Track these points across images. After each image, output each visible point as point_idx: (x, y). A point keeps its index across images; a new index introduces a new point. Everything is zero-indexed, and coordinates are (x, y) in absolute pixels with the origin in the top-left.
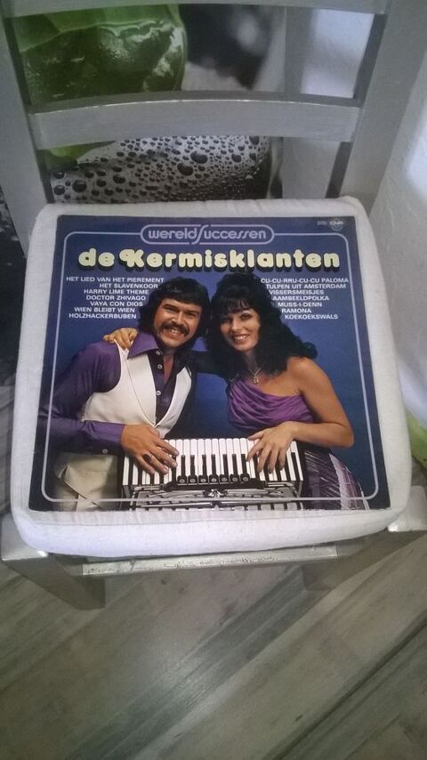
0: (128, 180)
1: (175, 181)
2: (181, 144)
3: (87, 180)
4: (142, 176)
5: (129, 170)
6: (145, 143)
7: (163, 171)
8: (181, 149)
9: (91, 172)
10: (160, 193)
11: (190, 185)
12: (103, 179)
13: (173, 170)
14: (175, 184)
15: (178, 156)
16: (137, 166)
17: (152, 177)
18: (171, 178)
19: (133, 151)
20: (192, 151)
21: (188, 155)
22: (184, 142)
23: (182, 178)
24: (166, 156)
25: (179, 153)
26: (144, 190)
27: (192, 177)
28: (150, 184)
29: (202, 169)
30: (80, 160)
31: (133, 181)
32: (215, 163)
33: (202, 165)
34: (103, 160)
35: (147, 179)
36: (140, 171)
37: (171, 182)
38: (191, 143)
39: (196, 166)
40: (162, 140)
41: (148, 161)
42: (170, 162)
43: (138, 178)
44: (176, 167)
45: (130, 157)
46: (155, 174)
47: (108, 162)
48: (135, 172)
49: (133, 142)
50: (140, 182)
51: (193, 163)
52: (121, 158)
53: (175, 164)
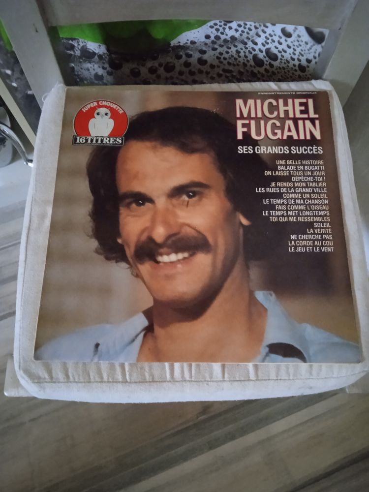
0: (209, 63)
2: (259, 36)
5: (211, 53)
6: (230, 28)
7: (239, 57)
8: (260, 41)
9: (181, 53)
10: (233, 77)
15: (255, 47)
16: (220, 50)
17: (230, 61)
19: (219, 34)
20: (267, 46)
21: (264, 49)
22: (263, 35)
23: (255, 67)
24: (246, 44)
25: (256, 44)
26: (221, 72)
28: (227, 67)
30: (173, 42)
31: (214, 64)
33: (273, 62)
34: (193, 43)
35: (225, 62)
37: (244, 69)
38: (268, 39)
39: (267, 61)
40: (245, 28)
41: (229, 46)
42: (247, 50)
43: (218, 60)
44: (252, 55)
45: (215, 40)
46: (233, 58)
47: (196, 45)
48: (217, 54)
49: (220, 26)
50: (219, 64)
51: (265, 57)
52: (208, 41)
53: (251, 53)
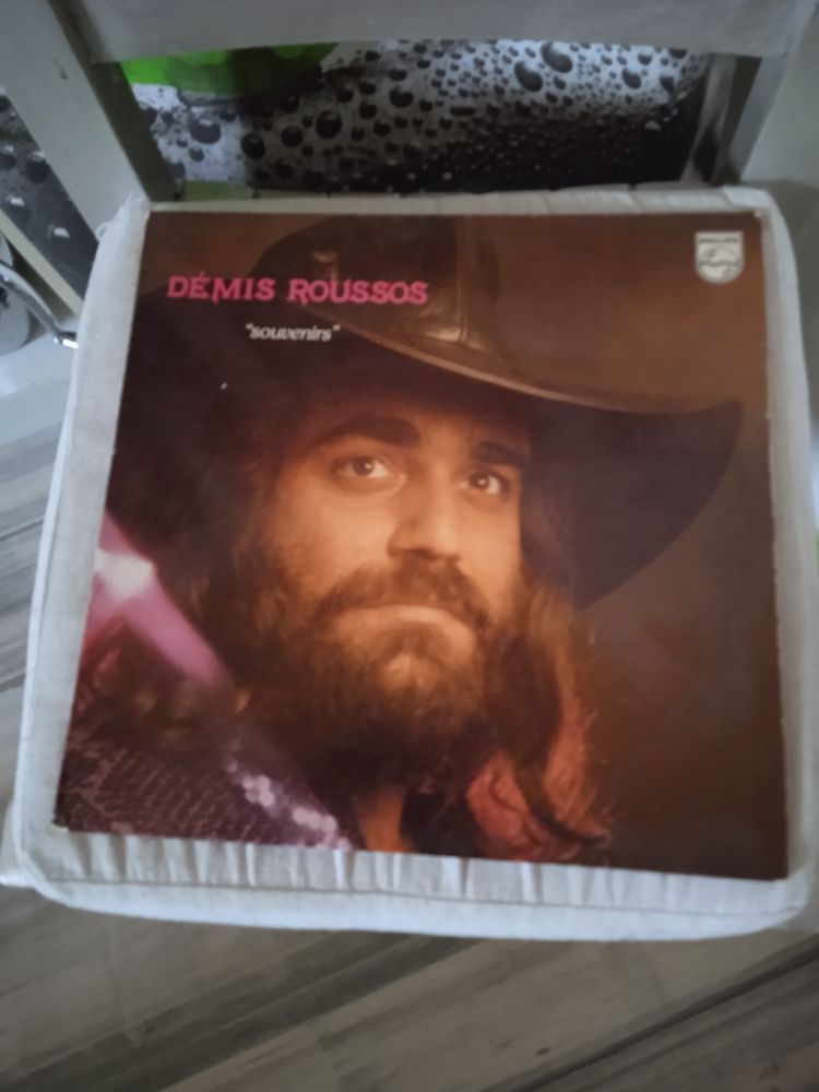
0: (417, 99)
1: (507, 97)
4: (445, 86)
7: (484, 73)
9: (349, 86)
10: (478, 122)
11: (536, 112)
12: (372, 99)
13: (506, 75)
14: (507, 105)
16: (437, 63)
18: (499, 91)
26: (448, 116)
27: (539, 96)
28: (460, 102)
29: (561, 85)
32: (586, 79)
35: (453, 91)
36: (441, 73)
37: (499, 99)
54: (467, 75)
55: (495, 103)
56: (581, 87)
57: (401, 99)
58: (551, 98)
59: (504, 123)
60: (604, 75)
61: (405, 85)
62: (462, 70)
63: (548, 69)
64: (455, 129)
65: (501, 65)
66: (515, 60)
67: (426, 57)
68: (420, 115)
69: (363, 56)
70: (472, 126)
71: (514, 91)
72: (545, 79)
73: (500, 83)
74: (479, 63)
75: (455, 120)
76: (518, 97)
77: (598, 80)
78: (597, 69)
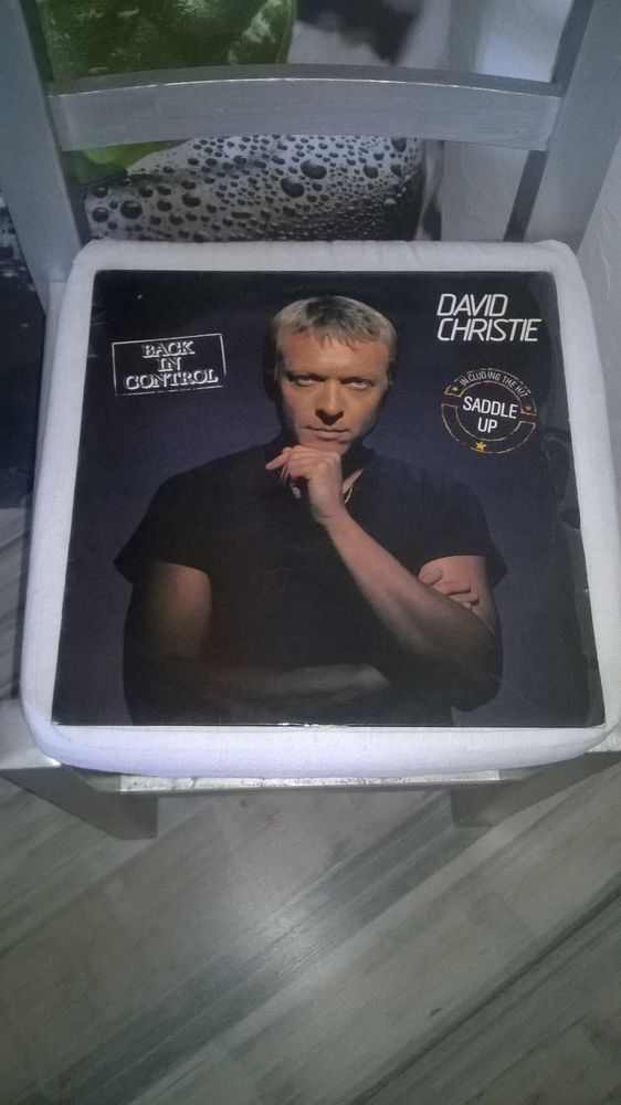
0: (203, 204)
2: (285, 148)
3: (142, 200)
7: (258, 189)
17: (242, 198)
19: (213, 157)
24: (264, 166)
25: (281, 162)
30: (132, 169)
31: (213, 204)
34: (168, 170)
35: (234, 201)
38: (302, 147)
39: (308, 184)
40: (257, 142)
41: (235, 174)
42: (268, 176)
43: (219, 199)
44: (278, 183)
45: (207, 166)
46: (246, 194)
47: (175, 174)
48: (216, 189)
49: (213, 144)
50: (223, 205)
51: (303, 178)
52: (194, 168)
53: (276, 179)
54: (244, 190)
55: (267, 210)
56: (333, 186)
57: (191, 202)
58: (312, 199)
59: (275, 224)
60: (351, 174)
61: (195, 193)
62: (240, 186)
63: (307, 179)
64: (235, 227)
65: (269, 182)
66: (280, 177)
67: (212, 176)
68: (206, 214)
69: (161, 169)
70: (248, 226)
71: (281, 200)
72: (305, 186)
73: (271, 196)
74: (252, 182)
75: (236, 221)
76: (285, 204)
77: (347, 177)
78: (345, 170)
